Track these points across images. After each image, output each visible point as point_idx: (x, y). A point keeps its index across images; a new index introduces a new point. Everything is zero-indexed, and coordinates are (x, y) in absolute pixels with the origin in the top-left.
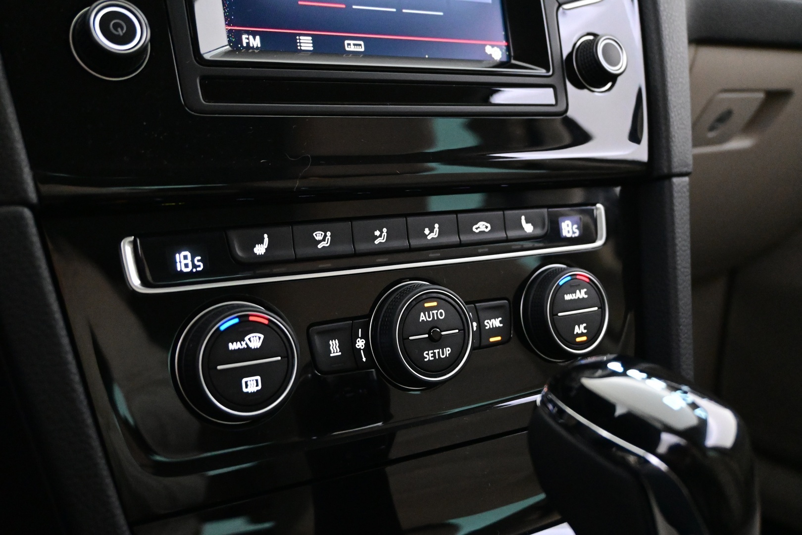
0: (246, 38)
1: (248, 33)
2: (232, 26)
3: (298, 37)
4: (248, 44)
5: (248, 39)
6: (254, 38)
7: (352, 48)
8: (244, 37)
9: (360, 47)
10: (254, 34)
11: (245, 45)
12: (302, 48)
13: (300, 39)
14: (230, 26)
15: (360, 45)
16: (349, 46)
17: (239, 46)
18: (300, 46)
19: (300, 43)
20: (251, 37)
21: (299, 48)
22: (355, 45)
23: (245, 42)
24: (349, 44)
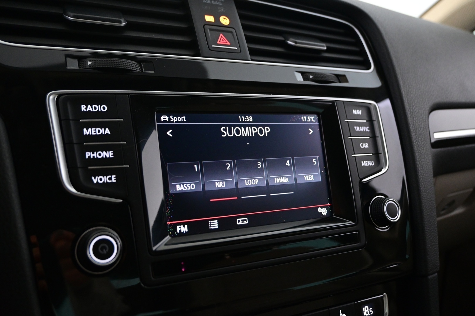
0: (179, 228)
1: (180, 224)
2: (172, 221)
3: (209, 222)
4: (180, 231)
5: (180, 228)
6: (184, 227)
7: (241, 223)
8: (178, 227)
9: (246, 221)
10: (184, 224)
11: (178, 232)
12: (212, 228)
13: (210, 223)
14: (170, 222)
15: (246, 220)
16: (239, 222)
17: (175, 233)
18: (211, 227)
19: (211, 225)
20: (182, 226)
21: (210, 228)
22: (242, 220)
23: (178, 229)
24: (239, 221)
